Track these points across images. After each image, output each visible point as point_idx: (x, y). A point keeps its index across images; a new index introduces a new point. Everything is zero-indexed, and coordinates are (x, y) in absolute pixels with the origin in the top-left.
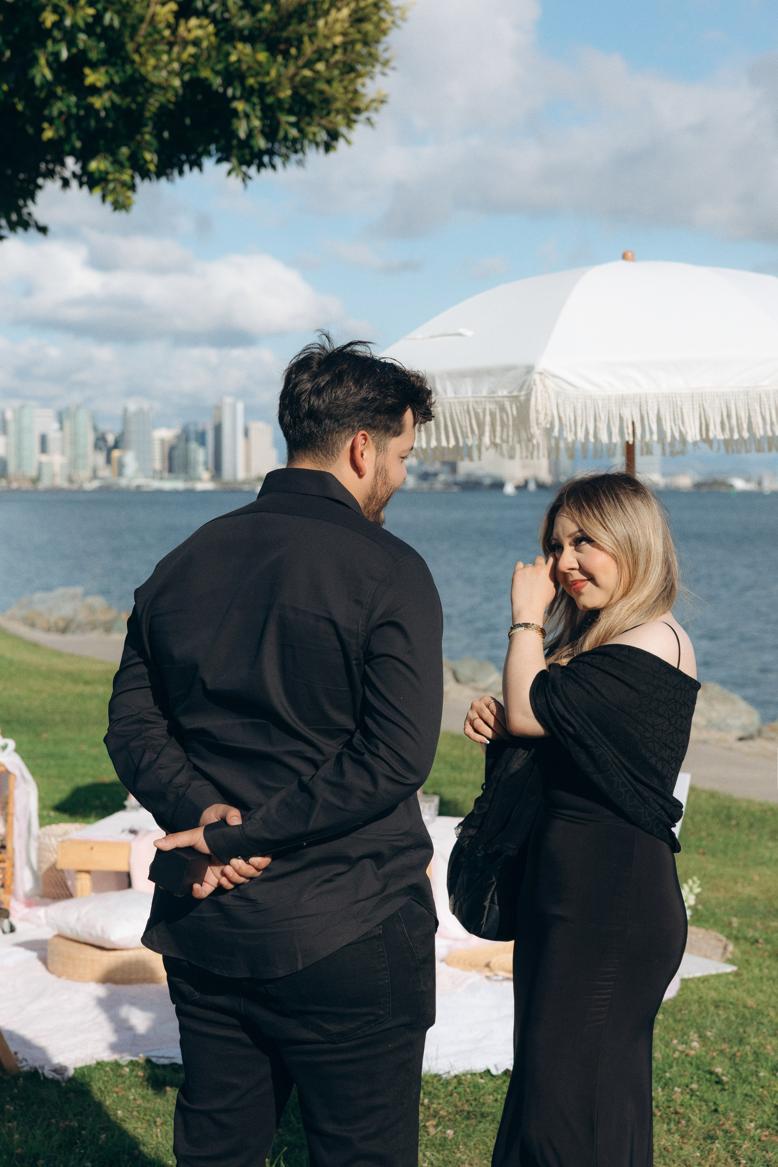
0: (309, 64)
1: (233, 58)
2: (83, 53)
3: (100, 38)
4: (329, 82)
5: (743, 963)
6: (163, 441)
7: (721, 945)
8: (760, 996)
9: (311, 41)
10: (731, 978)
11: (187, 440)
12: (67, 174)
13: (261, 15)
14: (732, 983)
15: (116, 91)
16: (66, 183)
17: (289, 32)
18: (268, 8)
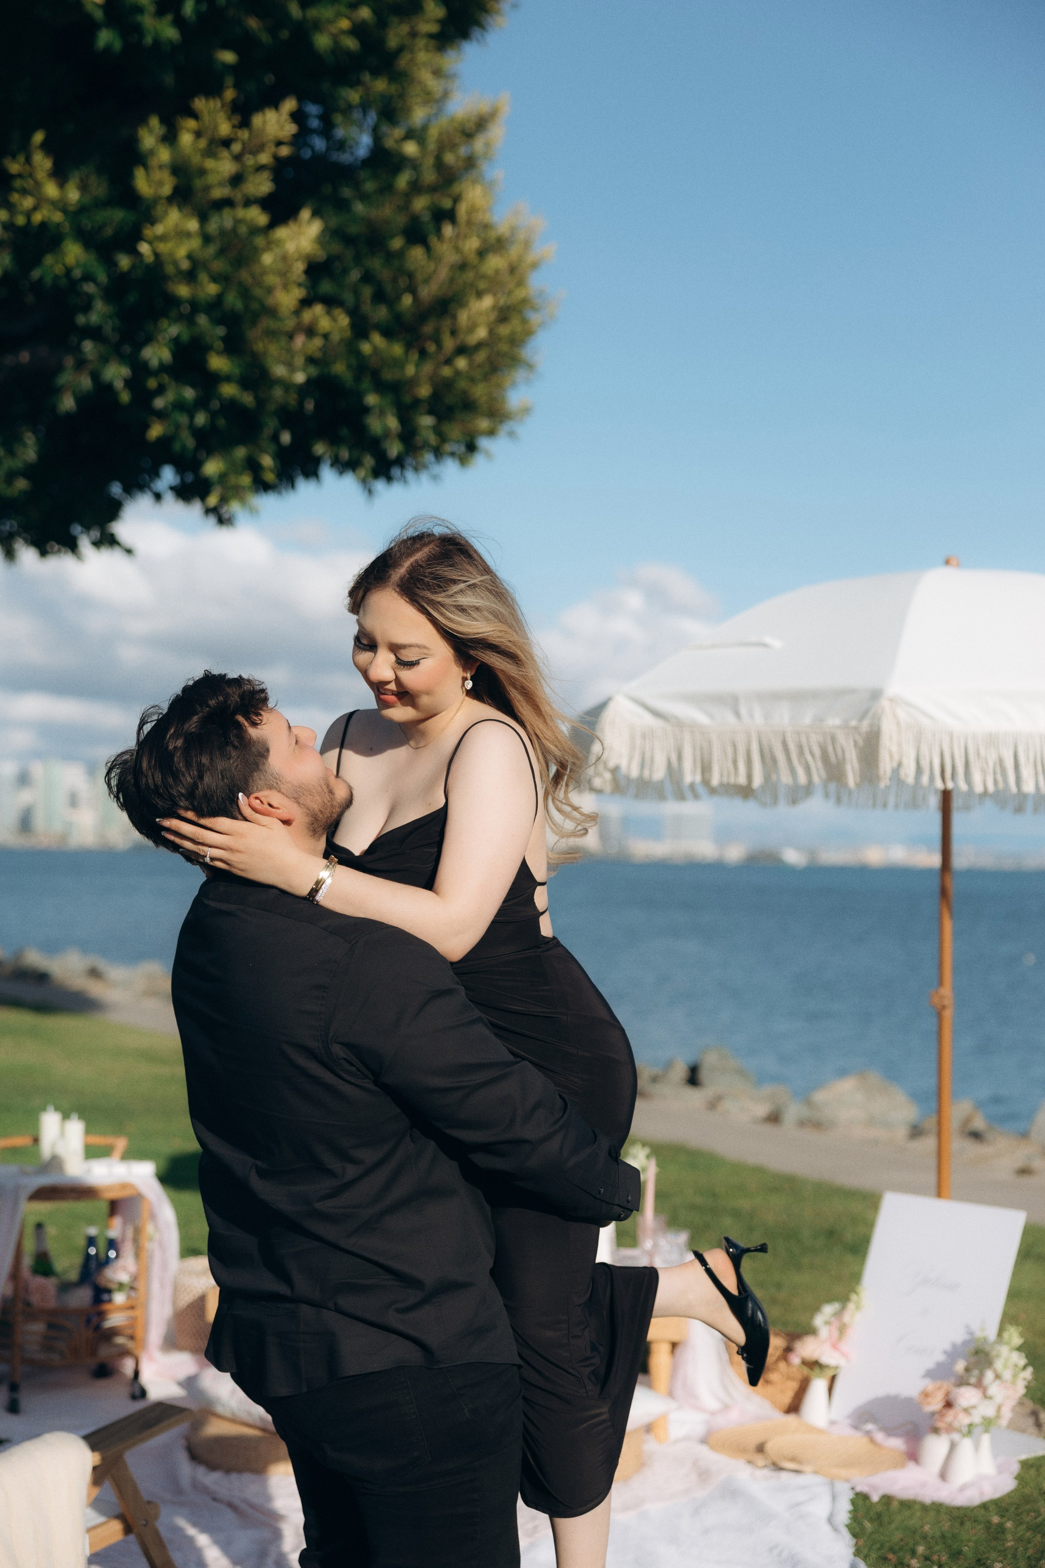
0: (449, 361)
1: (366, 351)
4: (471, 382)
9: (452, 336)
12: (162, 487)
13: (399, 307)
16: (159, 497)
17: (428, 328)
18: (407, 300)
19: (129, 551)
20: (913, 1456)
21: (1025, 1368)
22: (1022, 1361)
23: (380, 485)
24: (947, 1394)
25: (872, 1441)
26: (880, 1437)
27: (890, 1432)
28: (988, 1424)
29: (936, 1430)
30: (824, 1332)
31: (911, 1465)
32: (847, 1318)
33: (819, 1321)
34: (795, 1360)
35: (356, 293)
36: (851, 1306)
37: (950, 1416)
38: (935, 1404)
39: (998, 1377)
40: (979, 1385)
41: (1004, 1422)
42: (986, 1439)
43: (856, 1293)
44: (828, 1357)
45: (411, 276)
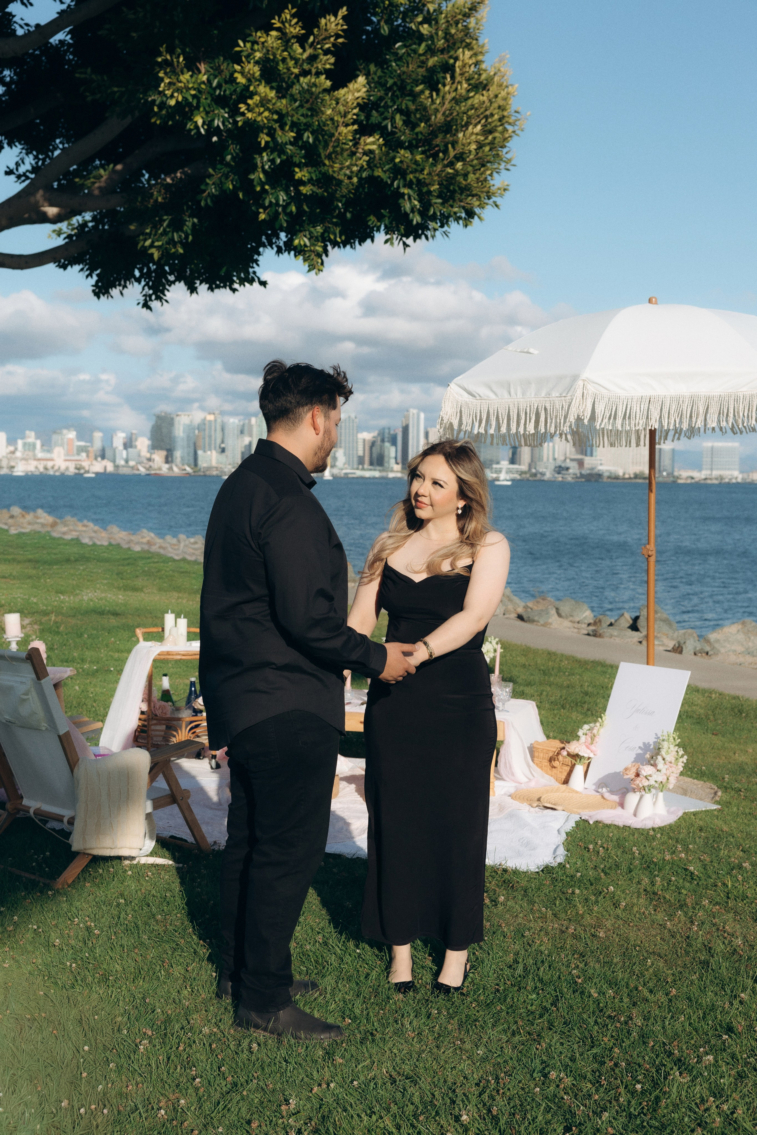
0: (451, 164)
1: (397, 160)
2: (290, 158)
3: (301, 148)
4: (466, 176)
5: (727, 804)
6: (364, 440)
7: (713, 791)
8: (734, 825)
9: (454, 148)
10: (716, 813)
11: (383, 441)
12: (281, 244)
13: (417, 130)
14: (714, 816)
15: (313, 185)
16: (279, 251)
17: (438, 141)
18: (423, 125)
19: (263, 284)
20: (622, 805)
21: (682, 756)
22: (681, 752)
23: (410, 241)
24: (637, 770)
25: (603, 797)
26: (607, 795)
27: (612, 792)
28: (662, 786)
29: (634, 791)
30: (583, 739)
31: (620, 808)
32: (595, 731)
33: (580, 733)
34: (564, 753)
35: (393, 120)
36: (598, 724)
37: (638, 781)
38: (631, 775)
39: (664, 759)
40: (654, 765)
41: (671, 786)
42: (661, 795)
43: (601, 718)
44: (584, 752)
45: (425, 109)
